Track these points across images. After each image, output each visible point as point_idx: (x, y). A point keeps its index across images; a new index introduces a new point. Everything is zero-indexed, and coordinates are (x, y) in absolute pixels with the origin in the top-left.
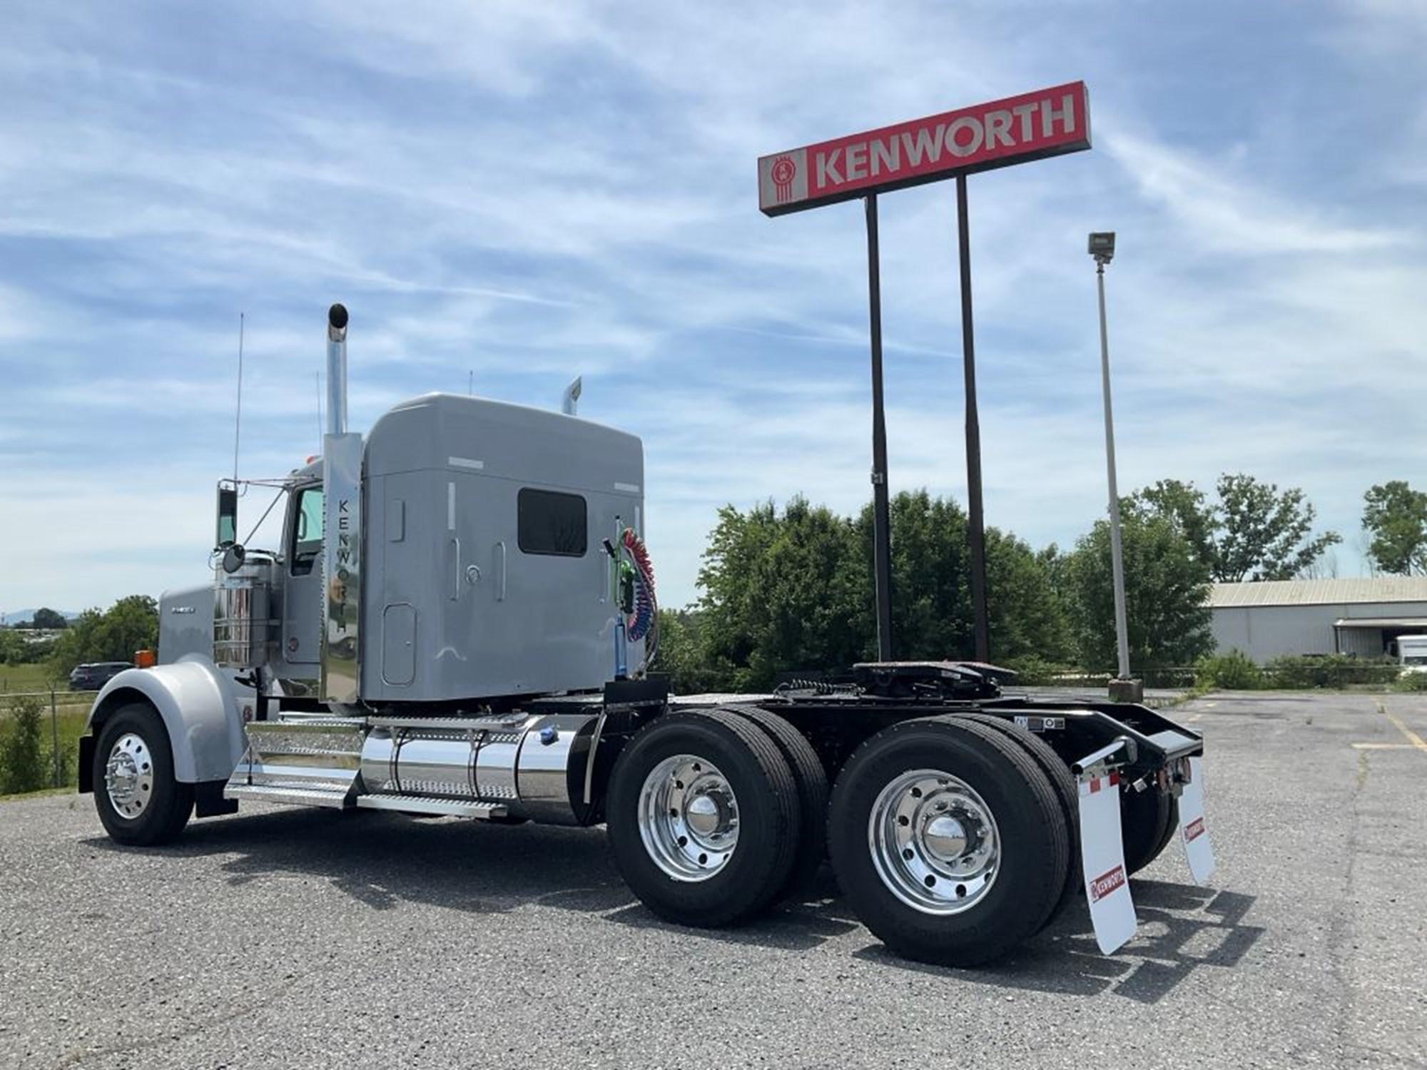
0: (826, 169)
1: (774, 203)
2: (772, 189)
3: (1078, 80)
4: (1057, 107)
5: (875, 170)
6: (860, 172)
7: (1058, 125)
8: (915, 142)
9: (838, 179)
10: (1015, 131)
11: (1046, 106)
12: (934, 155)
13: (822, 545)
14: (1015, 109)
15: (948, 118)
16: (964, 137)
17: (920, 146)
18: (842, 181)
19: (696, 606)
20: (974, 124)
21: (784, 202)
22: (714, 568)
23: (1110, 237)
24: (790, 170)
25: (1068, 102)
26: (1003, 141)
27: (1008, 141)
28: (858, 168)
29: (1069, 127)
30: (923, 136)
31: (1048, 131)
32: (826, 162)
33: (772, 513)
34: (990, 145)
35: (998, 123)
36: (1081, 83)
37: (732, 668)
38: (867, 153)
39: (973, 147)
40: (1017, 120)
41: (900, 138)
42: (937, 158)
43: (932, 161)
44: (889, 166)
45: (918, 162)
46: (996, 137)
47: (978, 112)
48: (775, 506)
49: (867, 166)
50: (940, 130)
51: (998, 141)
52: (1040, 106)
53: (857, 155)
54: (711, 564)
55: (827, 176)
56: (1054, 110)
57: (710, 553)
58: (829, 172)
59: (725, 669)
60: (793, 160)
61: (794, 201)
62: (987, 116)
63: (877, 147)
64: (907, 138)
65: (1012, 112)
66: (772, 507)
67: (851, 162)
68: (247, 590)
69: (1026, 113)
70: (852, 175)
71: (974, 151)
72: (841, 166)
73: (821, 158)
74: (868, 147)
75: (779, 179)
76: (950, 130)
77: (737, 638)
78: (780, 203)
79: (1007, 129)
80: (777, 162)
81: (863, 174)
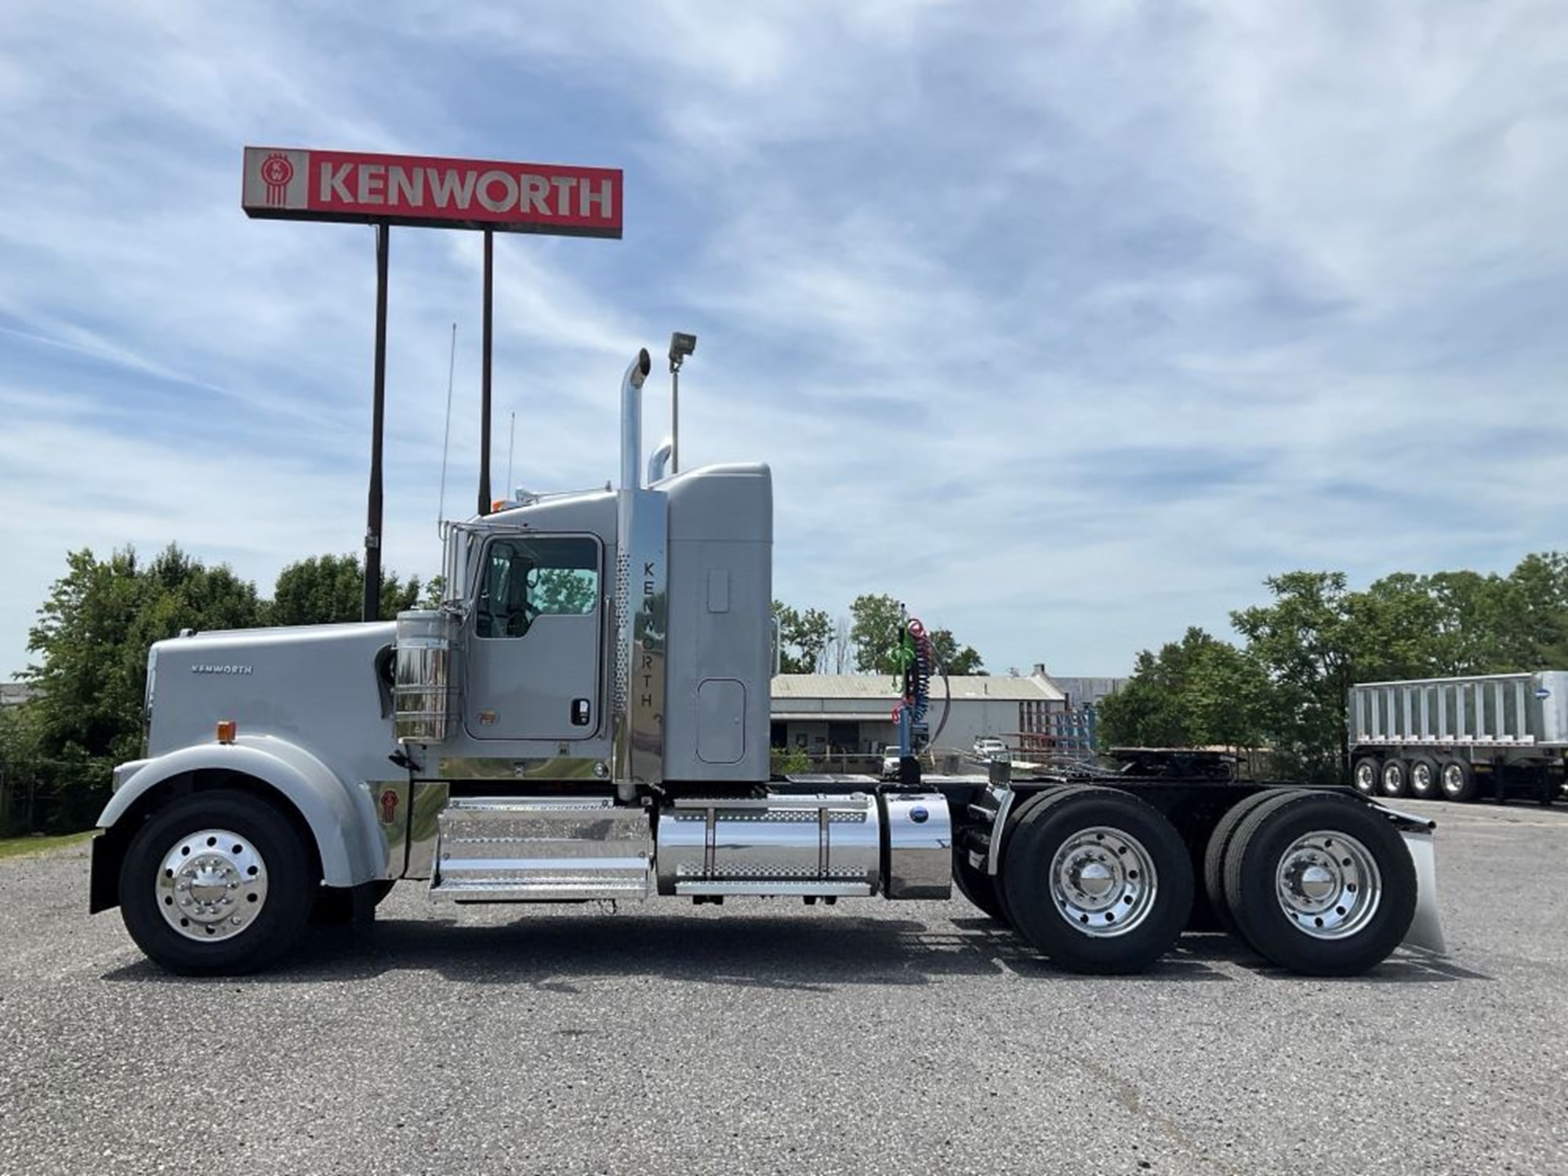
0: (332, 184)
1: (261, 202)
2: (261, 186)
3: (619, 168)
4: (596, 188)
5: (393, 199)
6: (373, 196)
7: (596, 207)
8: (442, 182)
9: (347, 197)
10: (552, 200)
11: (585, 186)
12: (463, 202)
13: (227, 609)
14: (553, 179)
15: (482, 167)
16: (497, 191)
17: (447, 186)
18: (351, 200)
19: (25, 675)
20: (509, 181)
21: (276, 206)
22: (50, 628)
23: (692, 340)
24: (287, 172)
25: (607, 187)
26: (539, 209)
27: (543, 209)
28: (372, 191)
29: (607, 212)
30: (452, 177)
31: (585, 210)
32: (334, 175)
33: (132, 563)
34: (525, 208)
35: (534, 188)
36: (621, 171)
37: (84, 757)
38: (385, 178)
39: (507, 205)
40: (554, 191)
41: (425, 172)
42: (467, 206)
43: (460, 206)
44: (410, 200)
45: (444, 205)
46: (531, 201)
47: (516, 170)
48: (135, 556)
49: (384, 192)
50: (471, 177)
51: (533, 207)
52: (579, 182)
53: (372, 176)
54: (49, 623)
55: (333, 189)
56: (592, 191)
57: (49, 607)
58: (336, 186)
59: (73, 756)
60: (290, 159)
61: (288, 207)
62: (524, 178)
63: (397, 176)
64: (433, 175)
65: (549, 180)
66: (132, 556)
67: (364, 183)
68: (444, 652)
69: (564, 186)
70: (364, 197)
71: (508, 208)
72: (351, 183)
73: (326, 168)
74: (387, 170)
75: (271, 178)
76: (482, 179)
77: (89, 718)
78: (270, 205)
79: (544, 196)
80: (270, 158)
81: (378, 200)
